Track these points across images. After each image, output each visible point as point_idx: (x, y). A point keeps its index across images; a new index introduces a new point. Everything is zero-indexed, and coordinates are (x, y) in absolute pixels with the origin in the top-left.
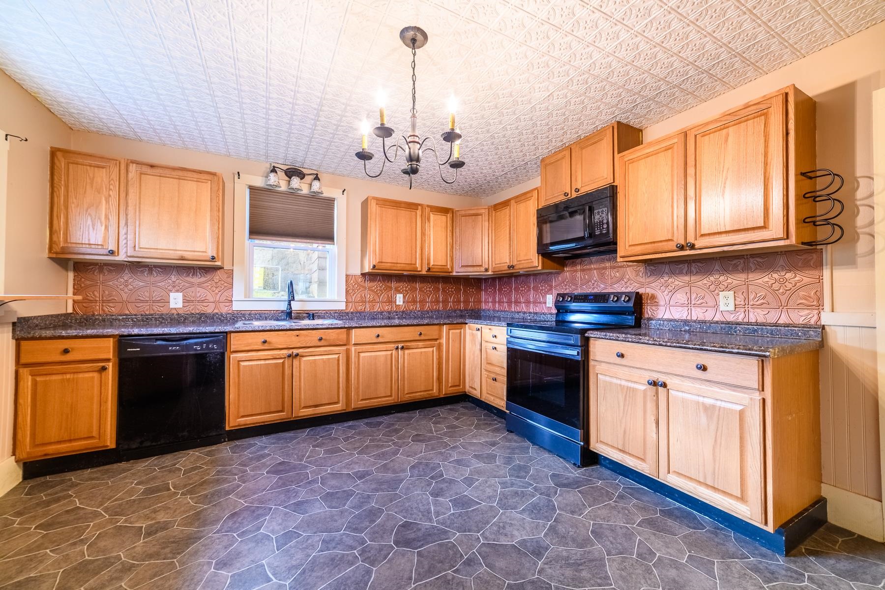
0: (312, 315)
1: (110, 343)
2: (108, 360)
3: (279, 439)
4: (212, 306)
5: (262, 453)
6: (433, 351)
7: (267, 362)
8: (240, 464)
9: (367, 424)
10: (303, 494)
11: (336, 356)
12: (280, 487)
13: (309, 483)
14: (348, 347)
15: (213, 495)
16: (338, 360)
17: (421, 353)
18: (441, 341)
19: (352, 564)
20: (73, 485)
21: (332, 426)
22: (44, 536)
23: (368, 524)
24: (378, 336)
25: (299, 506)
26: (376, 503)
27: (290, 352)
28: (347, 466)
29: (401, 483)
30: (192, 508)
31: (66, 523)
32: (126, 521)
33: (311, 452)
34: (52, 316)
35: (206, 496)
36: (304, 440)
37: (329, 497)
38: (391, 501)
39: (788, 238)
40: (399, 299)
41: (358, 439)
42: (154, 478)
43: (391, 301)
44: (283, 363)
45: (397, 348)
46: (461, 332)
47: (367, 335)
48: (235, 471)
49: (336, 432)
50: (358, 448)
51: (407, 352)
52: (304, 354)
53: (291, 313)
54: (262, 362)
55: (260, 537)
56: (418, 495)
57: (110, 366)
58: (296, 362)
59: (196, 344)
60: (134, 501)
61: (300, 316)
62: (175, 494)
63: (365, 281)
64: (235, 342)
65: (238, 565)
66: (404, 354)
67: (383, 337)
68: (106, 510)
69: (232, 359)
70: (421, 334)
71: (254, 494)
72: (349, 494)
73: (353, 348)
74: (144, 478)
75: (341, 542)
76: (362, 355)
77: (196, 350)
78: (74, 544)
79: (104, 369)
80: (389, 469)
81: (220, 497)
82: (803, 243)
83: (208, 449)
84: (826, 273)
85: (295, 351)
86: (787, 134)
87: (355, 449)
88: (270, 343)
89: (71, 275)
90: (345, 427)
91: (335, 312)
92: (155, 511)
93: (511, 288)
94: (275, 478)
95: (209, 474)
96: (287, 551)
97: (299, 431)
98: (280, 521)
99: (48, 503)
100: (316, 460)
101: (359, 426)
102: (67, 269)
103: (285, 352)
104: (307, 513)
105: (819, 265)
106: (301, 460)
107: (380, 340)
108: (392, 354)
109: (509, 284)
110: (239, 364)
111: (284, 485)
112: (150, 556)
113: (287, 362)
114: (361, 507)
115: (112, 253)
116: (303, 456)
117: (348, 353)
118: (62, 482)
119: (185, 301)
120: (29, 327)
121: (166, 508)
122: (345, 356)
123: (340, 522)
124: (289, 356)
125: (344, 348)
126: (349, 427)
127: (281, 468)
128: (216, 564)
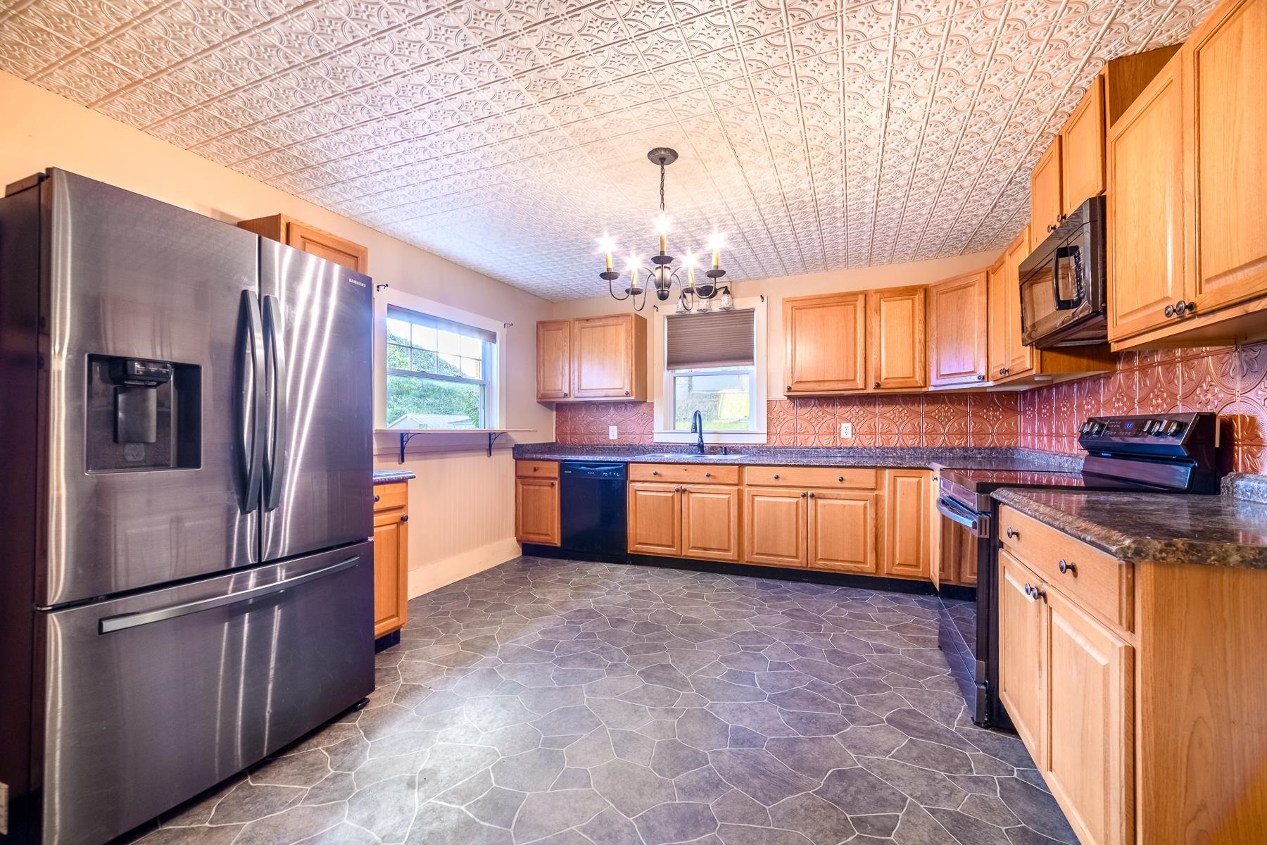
0: (726, 450)
1: (556, 466)
2: (555, 479)
3: (805, 588)
4: (638, 437)
5: (782, 595)
6: (865, 507)
7: (659, 494)
8: (761, 599)
9: (920, 602)
10: (808, 641)
11: (727, 496)
12: (790, 628)
13: (820, 635)
14: (741, 487)
15: (732, 613)
16: (729, 502)
17: (844, 506)
18: (881, 493)
19: (831, 711)
20: (649, 576)
21: (872, 592)
22: (631, 601)
23: (865, 691)
24: (777, 477)
25: (800, 650)
26: (885, 679)
27: (679, 486)
28: (870, 635)
29: (930, 675)
30: (715, 616)
31: (641, 597)
32: (672, 609)
33: (835, 609)
34: (540, 444)
35: (727, 612)
36: (831, 596)
37: (834, 655)
38: (906, 685)
40: (846, 430)
41: (898, 615)
42: (696, 587)
43: (835, 432)
44: (673, 497)
45: (804, 496)
46: (919, 483)
47: (765, 475)
48: (754, 602)
49: (873, 599)
50: (893, 623)
51: (820, 502)
52: (692, 491)
53: (703, 446)
54: (655, 494)
55: (758, 656)
56: (948, 695)
57: (557, 483)
58: (685, 497)
59: (605, 471)
60: (680, 598)
61: (714, 449)
62: (707, 603)
63: (794, 407)
64: (634, 472)
65: (736, 666)
66: (816, 505)
67: (784, 479)
68: (663, 598)
69: (632, 486)
70: (842, 480)
71: (765, 625)
72: (854, 660)
73: (746, 490)
74: (689, 585)
75: (828, 691)
76: (757, 499)
77: (604, 476)
78: (644, 611)
79: (553, 485)
80: (922, 657)
81: (737, 617)
83: (739, 578)
85: (684, 486)
87: (888, 622)
88: (660, 475)
89: (554, 413)
90: (888, 597)
91: (755, 446)
92: (691, 610)
93: (1072, 405)
94: (788, 620)
95: (734, 597)
96: (777, 674)
97: (828, 586)
98: (779, 652)
99: (635, 582)
100: (836, 619)
101: (907, 602)
102: (552, 409)
103: (675, 486)
104: (806, 656)
106: (820, 614)
107: (780, 482)
108: (797, 503)
109: (1068, 397)
110: (636, 493)
111: (794, 627)
112: (682, 635)
113: (677, 496)
114: (865, 675)
115: (566, 395)
116: (824, 611)
117: (740, 494)
118: (643, 572)
119: (619, 434)
120: (523, 451)
121: (697, 610)
122: (736, 497)
123: (835, 676)
124: (677, 491)
125: (736, 488)
126: (894, 599)
127: (797, 614)
128: (721, 658)
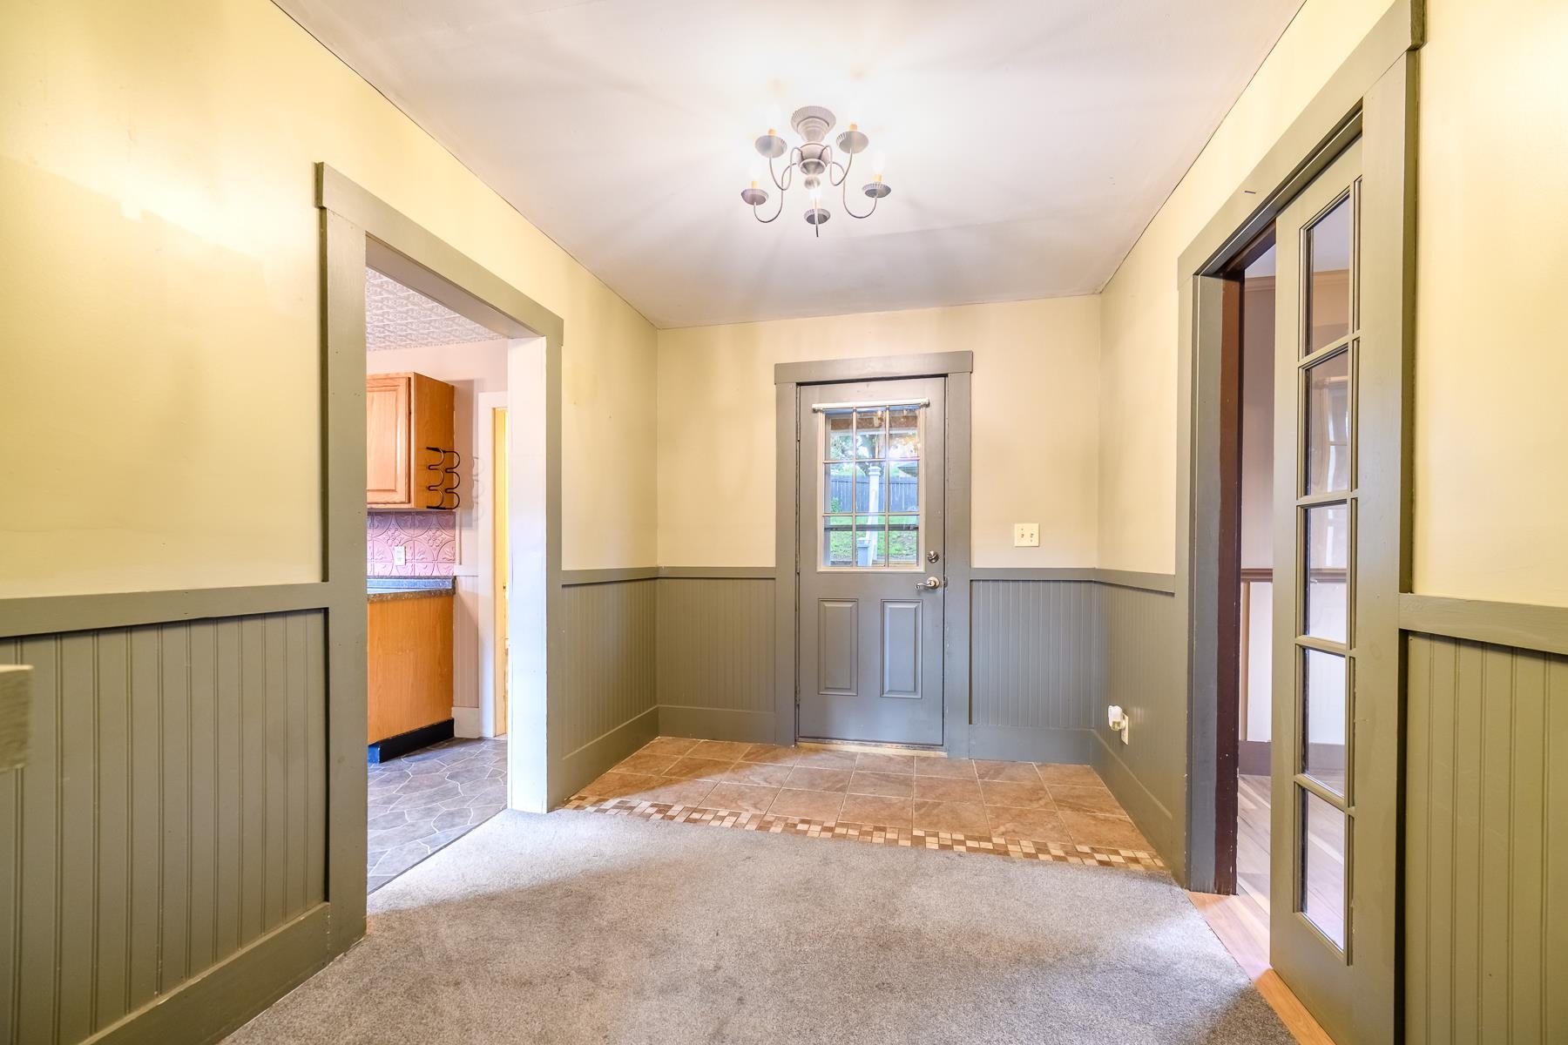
39: (409, 502)
82: (428, 507)
84: (457, 532)
86: (410, 413)
105: (453, 527)
